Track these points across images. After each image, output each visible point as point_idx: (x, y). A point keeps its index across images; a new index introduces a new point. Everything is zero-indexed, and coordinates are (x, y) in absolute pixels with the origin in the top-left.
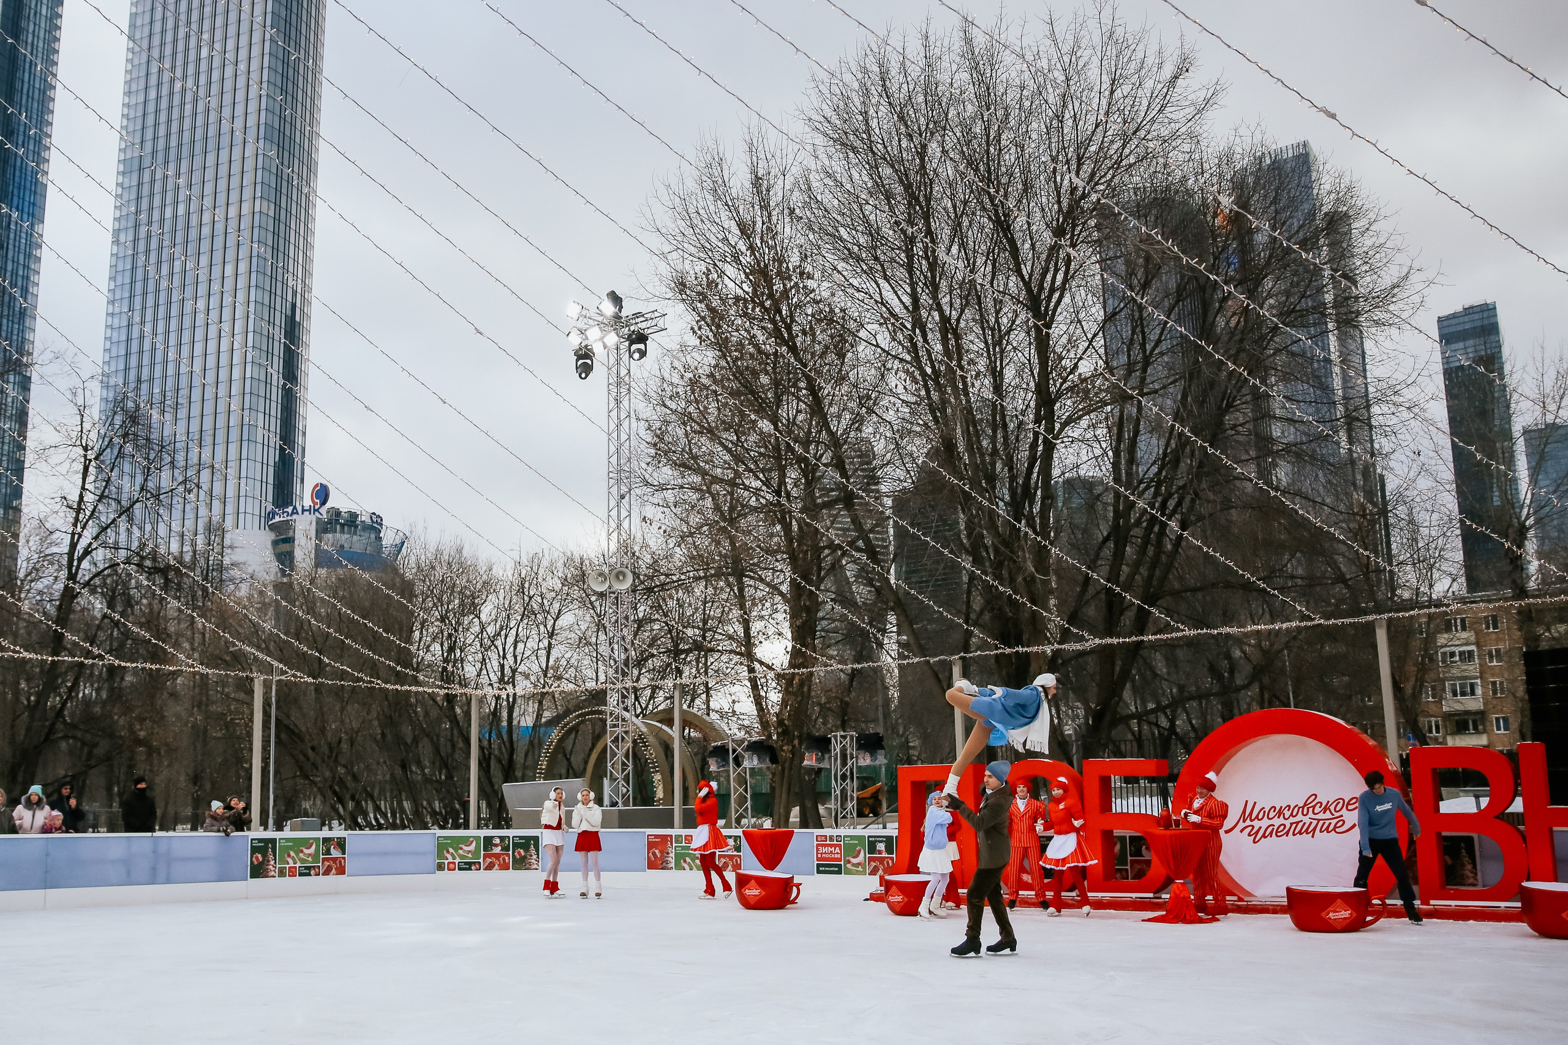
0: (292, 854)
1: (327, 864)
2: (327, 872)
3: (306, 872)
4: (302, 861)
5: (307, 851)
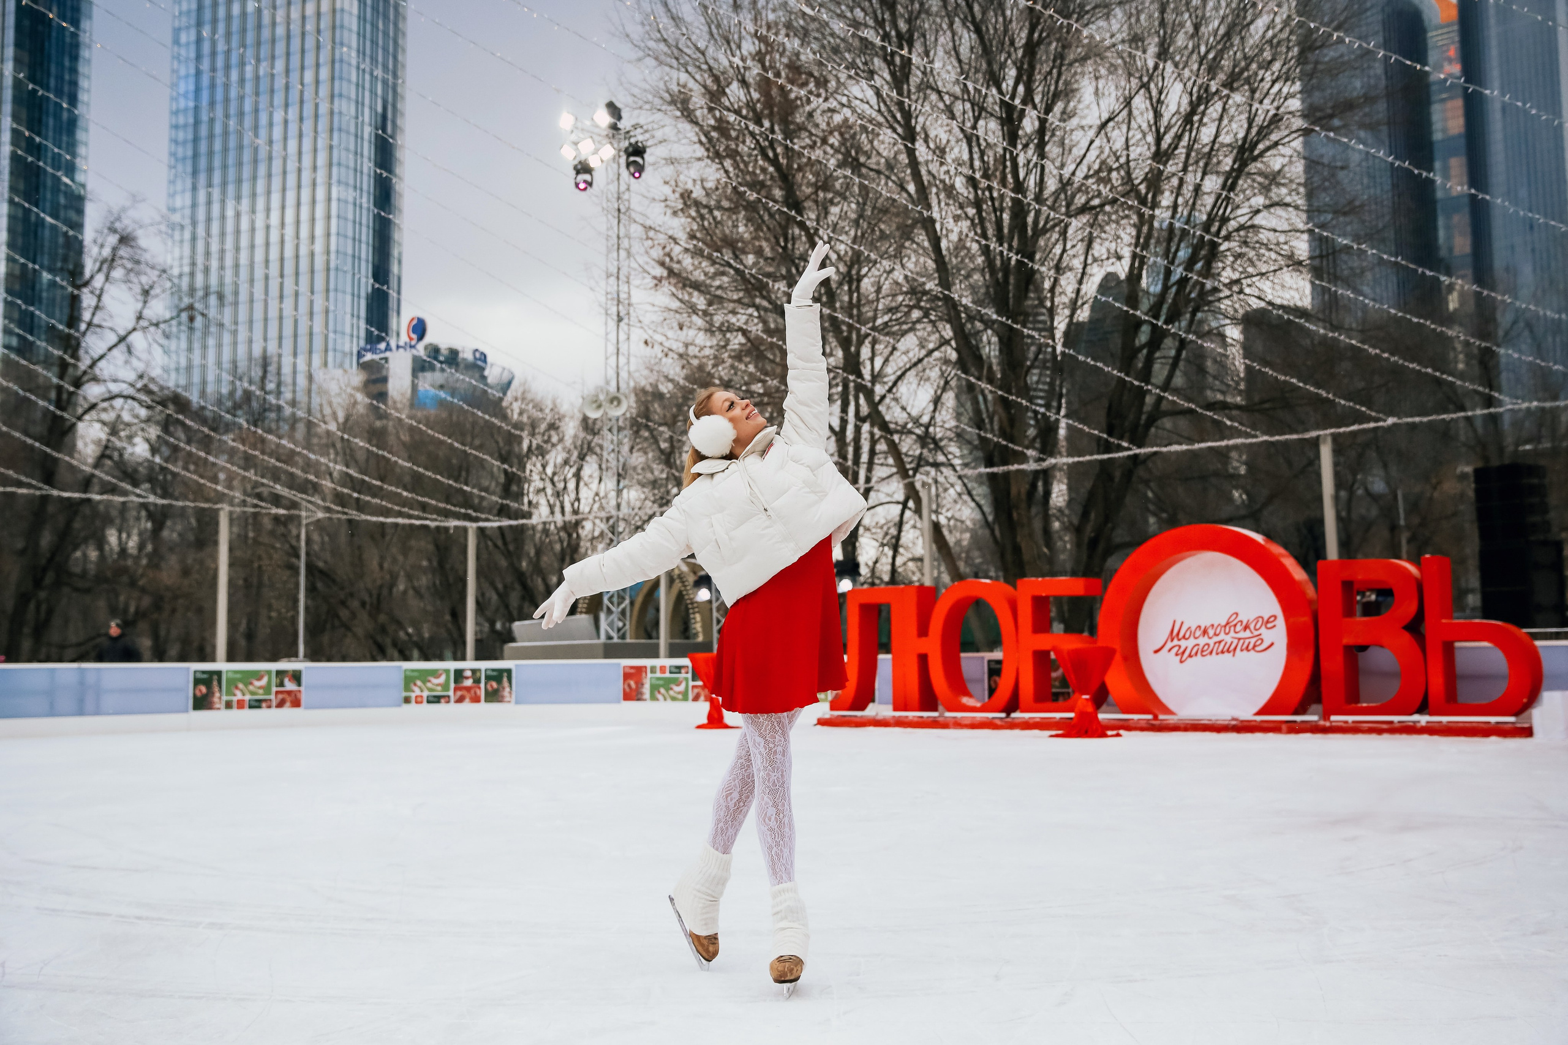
0: (241, 686)
1: (280, 696)
2: (280, 705)
3: (256, 704)
4: (252, 693)
5: (257, 683)
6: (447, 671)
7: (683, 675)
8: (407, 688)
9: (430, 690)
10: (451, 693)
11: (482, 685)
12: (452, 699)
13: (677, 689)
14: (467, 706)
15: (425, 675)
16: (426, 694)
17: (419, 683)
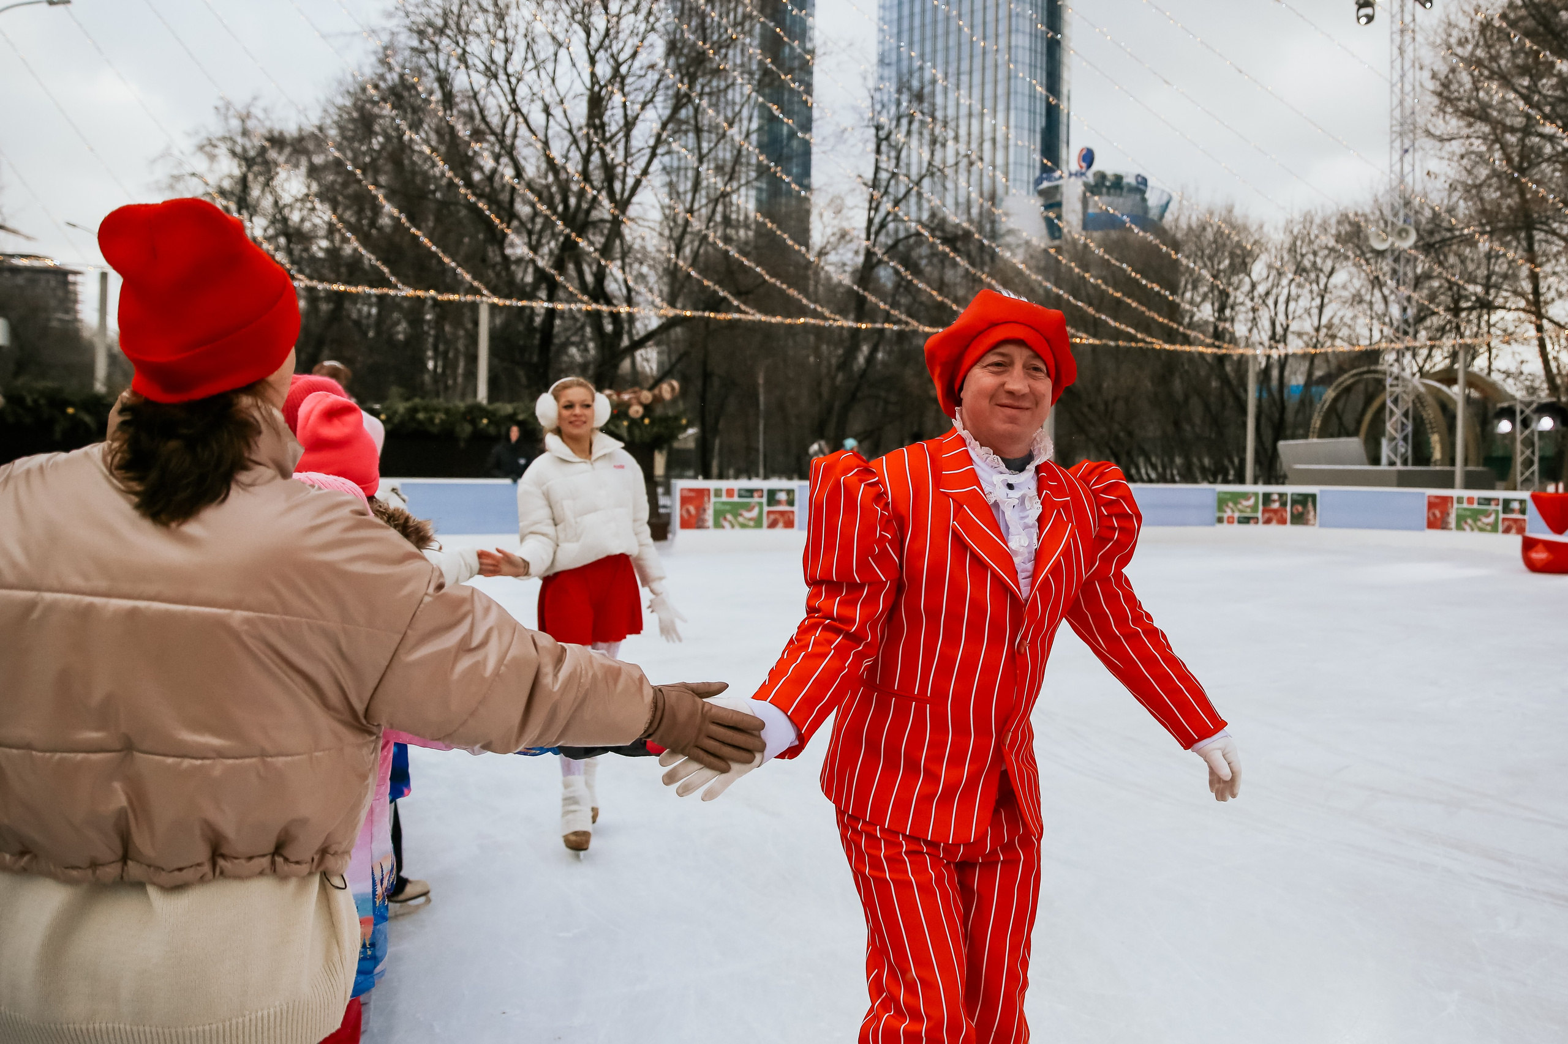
6: (1256, 495)
7: (1492, 507)
8: (1221, 509)
9: (1241, 511)
10: (1259, 515)
11: (1289, 508)
12: (1261, 520)
13: (1486, 520)
14: (1274, 528)
15: (1236, 497)
16: (1237, 515)
17: (1231, 504)
